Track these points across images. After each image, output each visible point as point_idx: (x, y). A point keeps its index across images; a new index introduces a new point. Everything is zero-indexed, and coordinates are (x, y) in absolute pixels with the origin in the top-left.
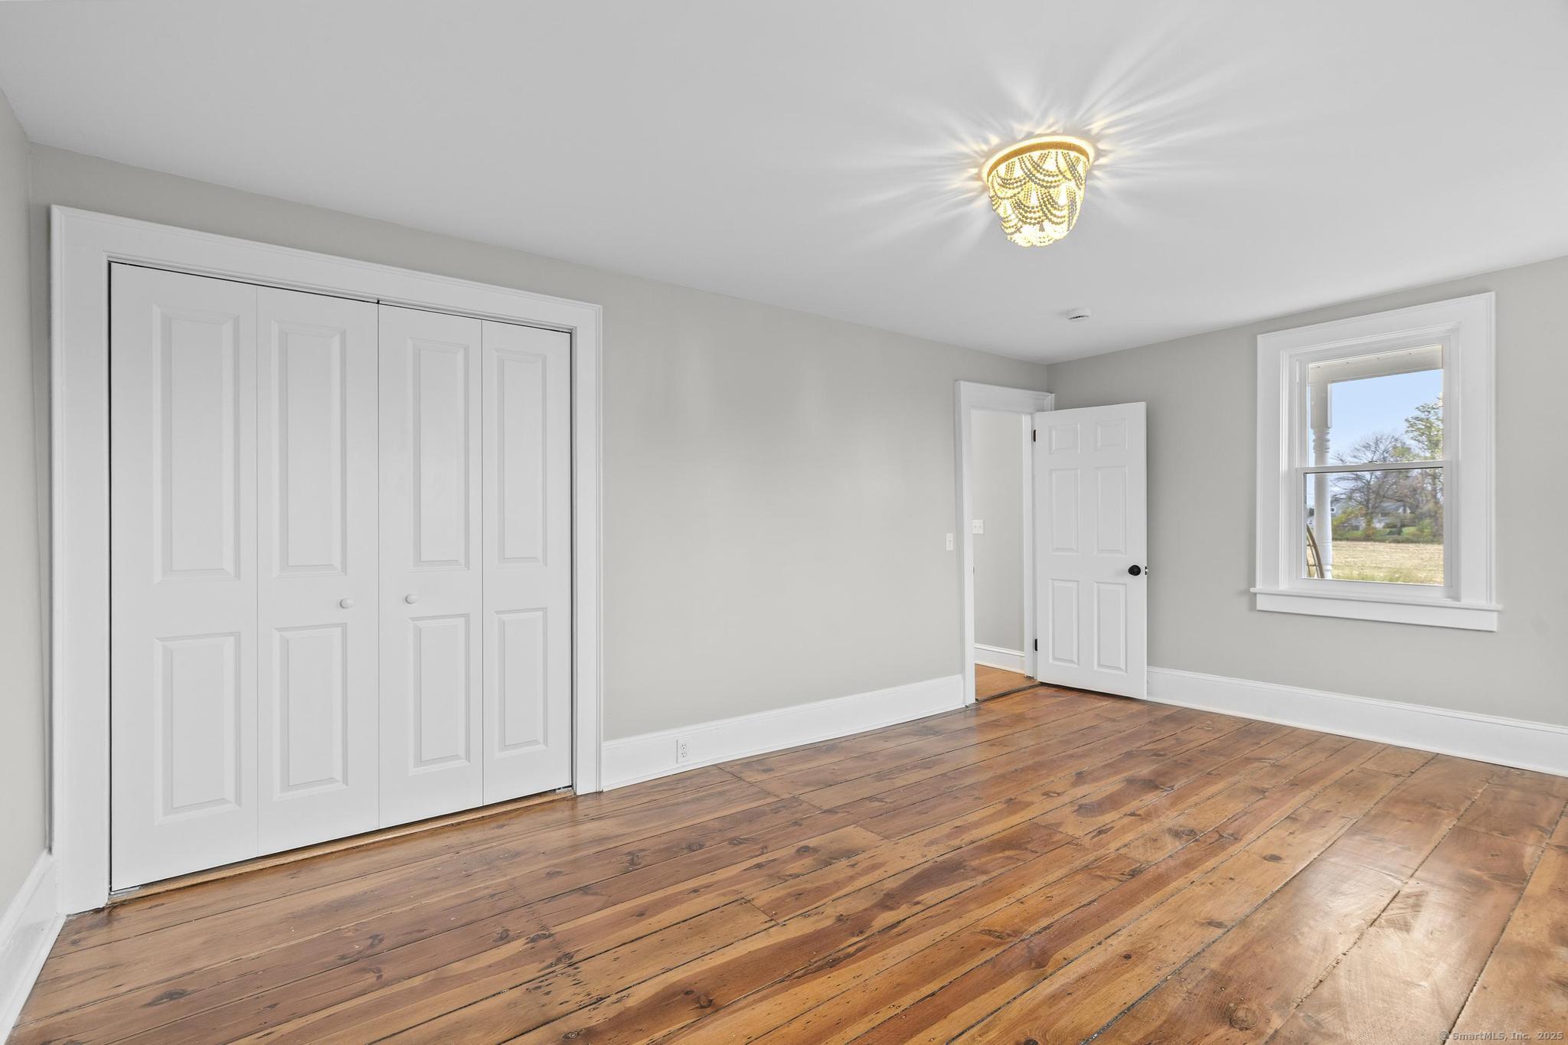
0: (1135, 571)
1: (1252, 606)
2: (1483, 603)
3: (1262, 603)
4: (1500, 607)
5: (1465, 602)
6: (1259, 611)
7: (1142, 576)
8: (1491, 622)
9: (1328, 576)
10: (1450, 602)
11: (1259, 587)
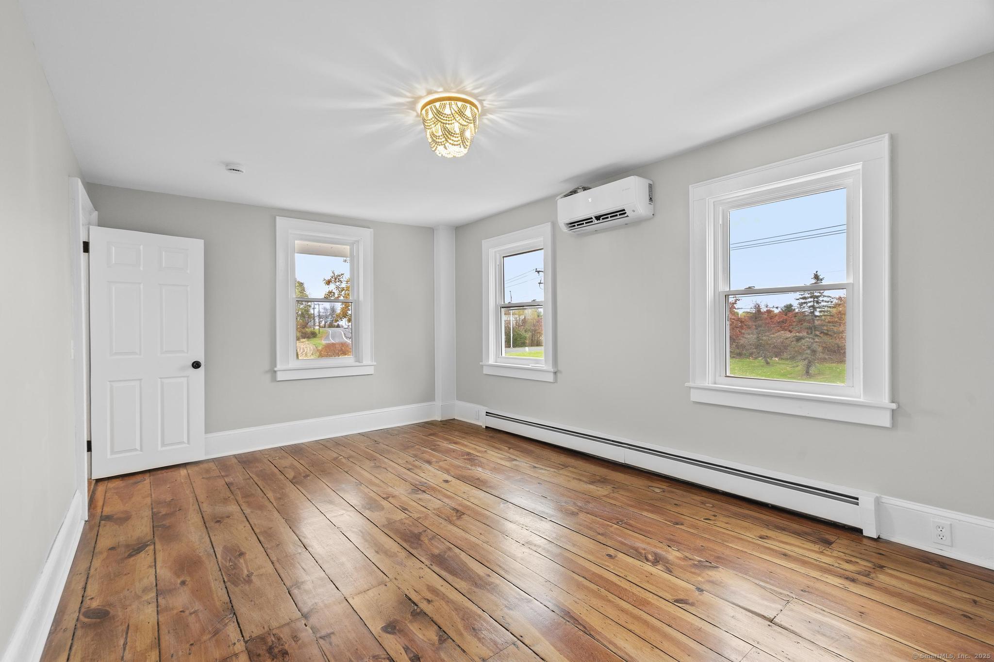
0: (196, 365)
1: (274, 379)
2: (369, 363)
3: (280, 376)
4: (375, 363)
5: (365, 363)
6: (278, 381)
7: (201, 370)
8: (371, 370)
9: (300, 358)
10: (358, 364)
11: (279, 367)
